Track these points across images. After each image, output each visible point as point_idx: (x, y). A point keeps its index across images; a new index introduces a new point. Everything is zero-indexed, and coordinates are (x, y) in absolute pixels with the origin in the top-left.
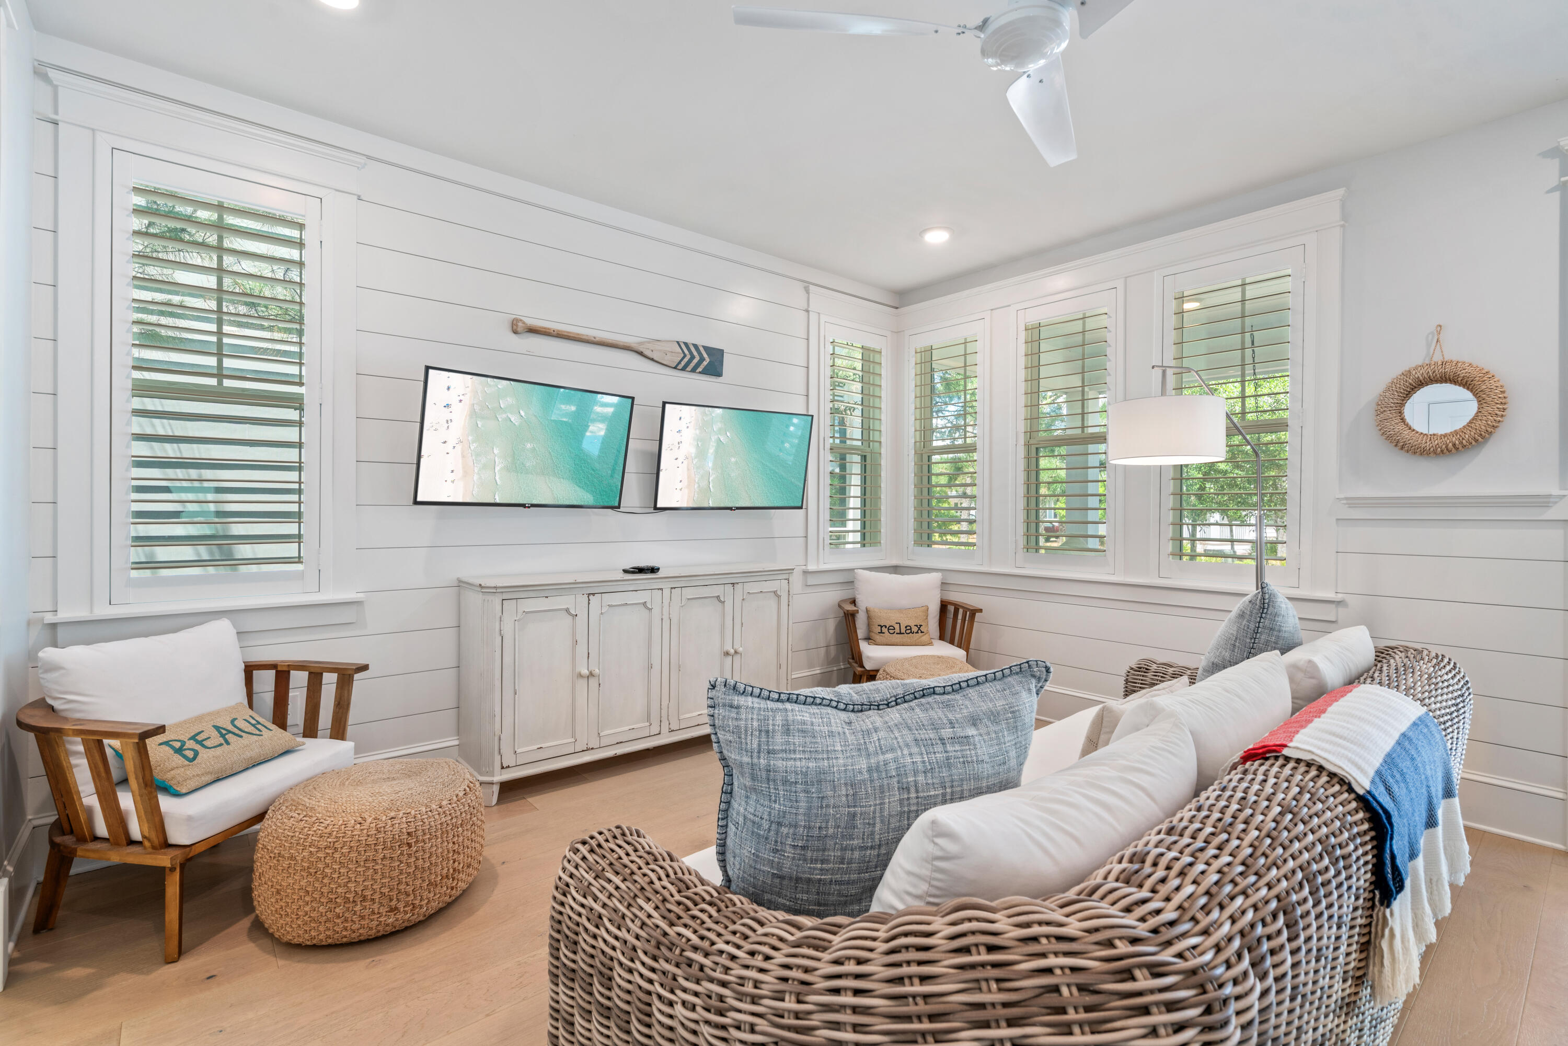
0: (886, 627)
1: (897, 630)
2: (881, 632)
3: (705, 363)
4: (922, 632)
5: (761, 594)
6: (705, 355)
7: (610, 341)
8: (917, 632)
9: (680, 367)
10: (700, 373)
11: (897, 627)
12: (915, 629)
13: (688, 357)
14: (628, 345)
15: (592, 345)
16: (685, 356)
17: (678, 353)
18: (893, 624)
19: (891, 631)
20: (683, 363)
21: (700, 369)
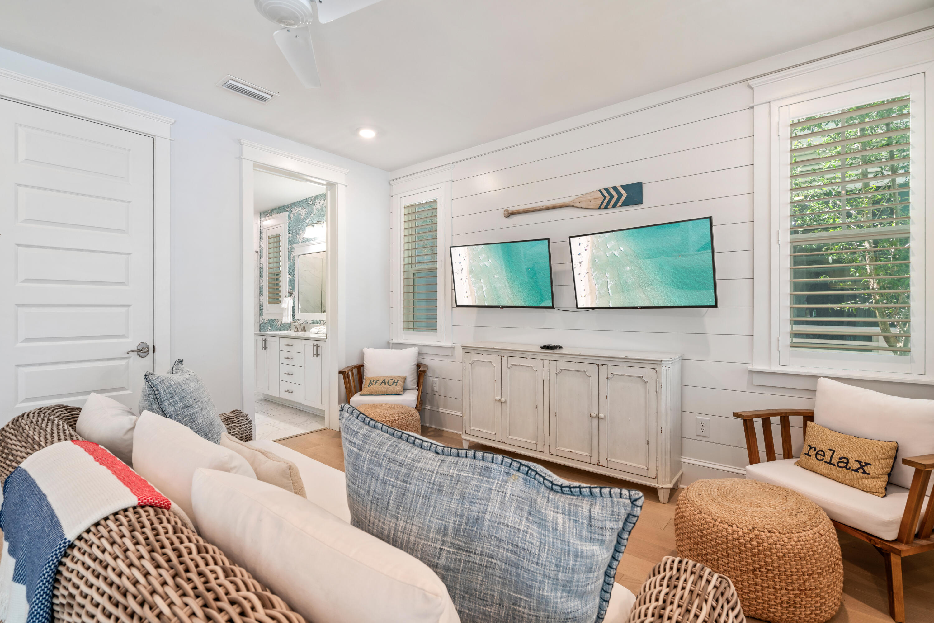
0: (815, 449)
1: (827, 458)
2: (808, 454)
3: (623, 198)
4: (864, 472)
5: (625, 377)
6: (623, 192)
7: (552, 206)
8: (856, 470)
9: (603, 206)
10: (620, 206)
11: (828, 454)
12: (854, 465)
13: (608, 198)
14: (563, 204)
15: (543, 211)
16: (605, 198)
17: (600, 197)
18: (825, 449)
19: (819, 457)
20: (604, 204)
21: (620, 204)
